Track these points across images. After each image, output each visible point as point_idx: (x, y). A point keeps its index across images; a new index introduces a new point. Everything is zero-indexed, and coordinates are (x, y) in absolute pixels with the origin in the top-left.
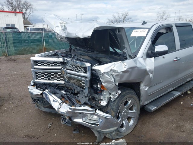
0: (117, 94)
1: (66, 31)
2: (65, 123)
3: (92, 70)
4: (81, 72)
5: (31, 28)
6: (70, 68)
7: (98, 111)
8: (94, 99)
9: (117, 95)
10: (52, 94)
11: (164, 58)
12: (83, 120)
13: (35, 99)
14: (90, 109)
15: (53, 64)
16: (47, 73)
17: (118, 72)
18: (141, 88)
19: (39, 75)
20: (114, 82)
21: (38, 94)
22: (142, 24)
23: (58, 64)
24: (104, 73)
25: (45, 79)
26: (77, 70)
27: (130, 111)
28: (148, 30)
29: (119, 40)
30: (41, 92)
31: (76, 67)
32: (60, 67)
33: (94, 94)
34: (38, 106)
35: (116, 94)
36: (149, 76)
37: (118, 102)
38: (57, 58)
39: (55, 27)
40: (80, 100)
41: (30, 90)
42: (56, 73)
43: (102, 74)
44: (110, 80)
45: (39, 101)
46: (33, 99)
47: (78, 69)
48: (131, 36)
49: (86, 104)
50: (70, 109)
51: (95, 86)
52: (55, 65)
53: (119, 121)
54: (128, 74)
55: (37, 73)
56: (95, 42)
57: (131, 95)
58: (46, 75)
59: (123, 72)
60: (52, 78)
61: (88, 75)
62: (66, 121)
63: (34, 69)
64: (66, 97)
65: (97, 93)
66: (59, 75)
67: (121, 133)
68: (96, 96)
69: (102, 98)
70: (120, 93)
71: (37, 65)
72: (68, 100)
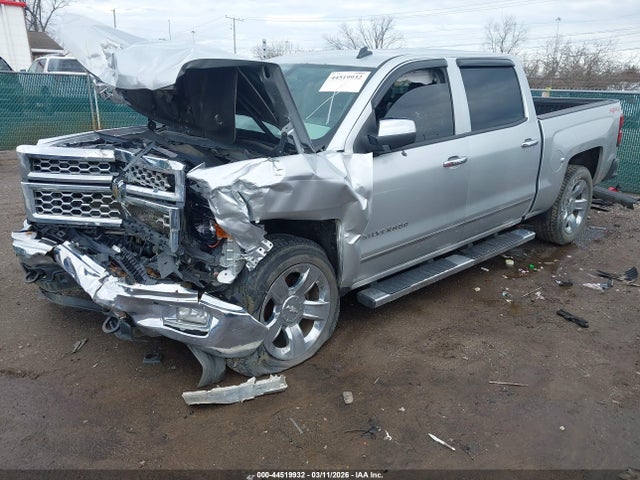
0: (263, 250)
1: (116, 71)
2: (114, 329)
3: (189, 182)
4: (161, 188)
5: (51, 60)
6: (135, 179)
7: (205, 298)
8: (200, 266)
9: (262, 253)
10: (83, 254)
11: (404, 154)
12: (164, 321)
13: (34, 268)
14: (182, 290)
15: (88, 167)
16: (70, 195)
17: (256, 188)
18: (339, 238)
19: (45, 198)
20: (247, 215)
21: (39, 254)
22: (358, 57)
23: (102, 166)
24: (219, 189)
25: (64, 211)
26: (152, 184)
27: (307, 302)
28: (368, 73)
29: (273, 101)
30: (50, 248)
31: (150, 176)
32: (109, 178)
33: (200, 252)
34: (44, 292)
35: (258, 250)
36: (356, 203)
37: (265, 273)
38: (98, 151)
39: (89, 58)
40: (159, 269)
41: (15, 244)
42: (97, 195)
43: (213, 191)
44: (235, 209)
45: (45, 274)
46: (27, 271)
47: (153, 180)
48: (323, 89)
49: (172, 279)
50: (128, 290)
51: (201, 229)
52: (92, 170)
53: (269, 326)
54: (287, 195)
55: (39, 194)
56: (202, 105)
57: (306, 256)
58: (66, 199)
59: (272, 187)
60: (84, 208)
61: (178, 196)
62: (118, 326)
63: (31, 181)
64: (119, 262)
65: (209, 251)
66: (107, 201)
67: (275, 358)
68: (206, 257)
69: (222, 262)
70: (270, 248)
71: (37, 169)
72: (127, 270)
